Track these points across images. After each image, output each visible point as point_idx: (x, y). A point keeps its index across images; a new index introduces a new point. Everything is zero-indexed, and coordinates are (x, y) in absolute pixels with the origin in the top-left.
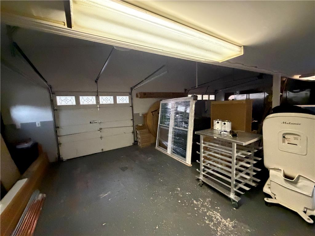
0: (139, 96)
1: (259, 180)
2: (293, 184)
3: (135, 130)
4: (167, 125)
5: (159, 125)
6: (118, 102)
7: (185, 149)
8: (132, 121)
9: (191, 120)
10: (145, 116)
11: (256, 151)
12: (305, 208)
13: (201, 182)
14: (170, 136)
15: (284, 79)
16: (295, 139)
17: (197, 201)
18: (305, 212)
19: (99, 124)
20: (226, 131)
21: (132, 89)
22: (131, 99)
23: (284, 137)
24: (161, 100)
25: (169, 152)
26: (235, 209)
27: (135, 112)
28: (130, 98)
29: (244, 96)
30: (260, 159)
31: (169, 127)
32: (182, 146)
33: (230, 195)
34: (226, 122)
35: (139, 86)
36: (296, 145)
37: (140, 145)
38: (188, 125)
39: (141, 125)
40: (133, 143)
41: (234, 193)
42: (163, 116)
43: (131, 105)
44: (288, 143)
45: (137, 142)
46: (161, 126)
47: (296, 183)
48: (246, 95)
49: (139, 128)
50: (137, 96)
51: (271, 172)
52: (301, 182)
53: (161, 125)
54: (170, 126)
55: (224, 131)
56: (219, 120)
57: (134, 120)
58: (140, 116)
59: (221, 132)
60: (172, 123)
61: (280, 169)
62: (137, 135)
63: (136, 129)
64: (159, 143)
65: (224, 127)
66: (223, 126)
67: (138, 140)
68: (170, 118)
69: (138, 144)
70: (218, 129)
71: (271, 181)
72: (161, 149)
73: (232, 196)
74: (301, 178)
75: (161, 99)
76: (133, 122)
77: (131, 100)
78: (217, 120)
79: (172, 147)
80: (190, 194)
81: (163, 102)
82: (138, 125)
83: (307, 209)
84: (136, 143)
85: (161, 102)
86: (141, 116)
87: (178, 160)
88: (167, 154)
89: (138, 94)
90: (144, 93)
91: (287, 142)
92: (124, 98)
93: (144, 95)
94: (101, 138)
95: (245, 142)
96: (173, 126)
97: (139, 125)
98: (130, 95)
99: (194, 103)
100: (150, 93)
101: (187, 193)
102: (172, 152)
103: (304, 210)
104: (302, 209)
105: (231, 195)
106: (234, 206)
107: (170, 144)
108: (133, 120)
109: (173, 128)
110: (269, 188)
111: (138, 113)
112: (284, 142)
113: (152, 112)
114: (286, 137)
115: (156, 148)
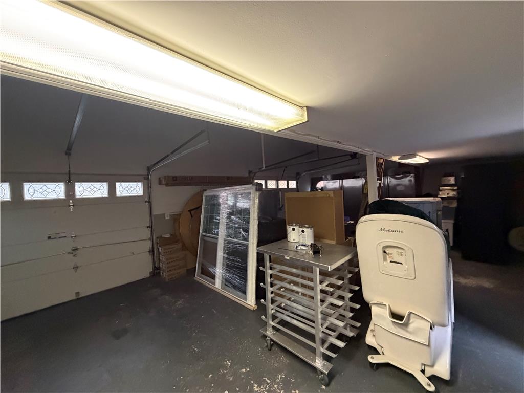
0: (164, 182)
1: (359, 325)
2: (404, 327)
3: (155, 246)
4: (215, 234)
5: (202, 235)
6: (118, 194)
7: (244, 278)
8: (149, 228)
9: (253, 225)
10: (176, 218)
11: (350, 276)
12: (422, 364)
13: (269, 342)
14: (220, 254)
15: (381, 161)
16: (399, 254)
17: (259, 386)
18: (423, 371)
19: (70, 238)
20: (304, 244)
21: (149, 169)
22: (148, 188)
23: (385, 252)
24: (205, 190)
25: (218, 284)
26: (324, 387)
27: (155, 212)
28: (146, 186)
29: (336, 183)
30: (357, 288)
31: (217, 239)
32: (239, 273)
33: (315, 361)
34: (305, 229)
35: (162, 164)
36: (401, 263)
37: (165, 276)
38: (248, 235)
39: (168, 236)
40: (150, 273)
41: (322, 357)
42: (207, 218)
43: (147, 199)
44: (391, 262)
45: (159, 268)
46: (205, 236)
47: (406, 325)
48: (339, 181)
49: (163, 242)
50: (160, 183)
51: (374, 310)
52: (412, 322)
53: (204, 234)
54: (219, 237)
55: (302, 245)
56: (296, 226)
57: (153, 227)
58: (166, 218)
59: (297, 248)
60: (222, 232)
61: (384, 303)
62: (159, 256)
63: (157, 243)
64: (202, 269)
65: (303, 237)
66: (301, 236)
67: (161, 266)
68: (219, 222)
69: (161, 274)
70: (294, 240)
71: (375, 324)
72: (204, 279)
73: (319, 363)
74: (412, 315)
75: (205, 188)
76: (152, 231)
77: (147, 190)
78: (292, 225)
79: (222, 276)
80: (248, 370)
81: (208, 193)
82: (161, 237)
83: (425, 365)
84: (158, 271)
85: (205, 194)
86: (169, 218)
87: (233, 299)
88: (216, 290)
89: (161, 179)
90: (173, 177)
91: (389, 260)
92: (132, 186)
93: (174, 180)
94: (76, 268)
95: (330, 265)
96: (224, 237)
97: (163, 236)
98: (146, 181)
99: (258, 196)
100: (185, 178)
101: (244, 370)
102: (224, 285)
103: (421, 368)
104: (419, 368)
105: (317, 361)
106: (323, 382)
107: (219, 271)
108: (151, 227)
109: (225, 240)
110: (374, 336)
111: (163, 213)
112: (385, 259)
113: (190, 211)
114: (387, 252)
115: (196, 279)
